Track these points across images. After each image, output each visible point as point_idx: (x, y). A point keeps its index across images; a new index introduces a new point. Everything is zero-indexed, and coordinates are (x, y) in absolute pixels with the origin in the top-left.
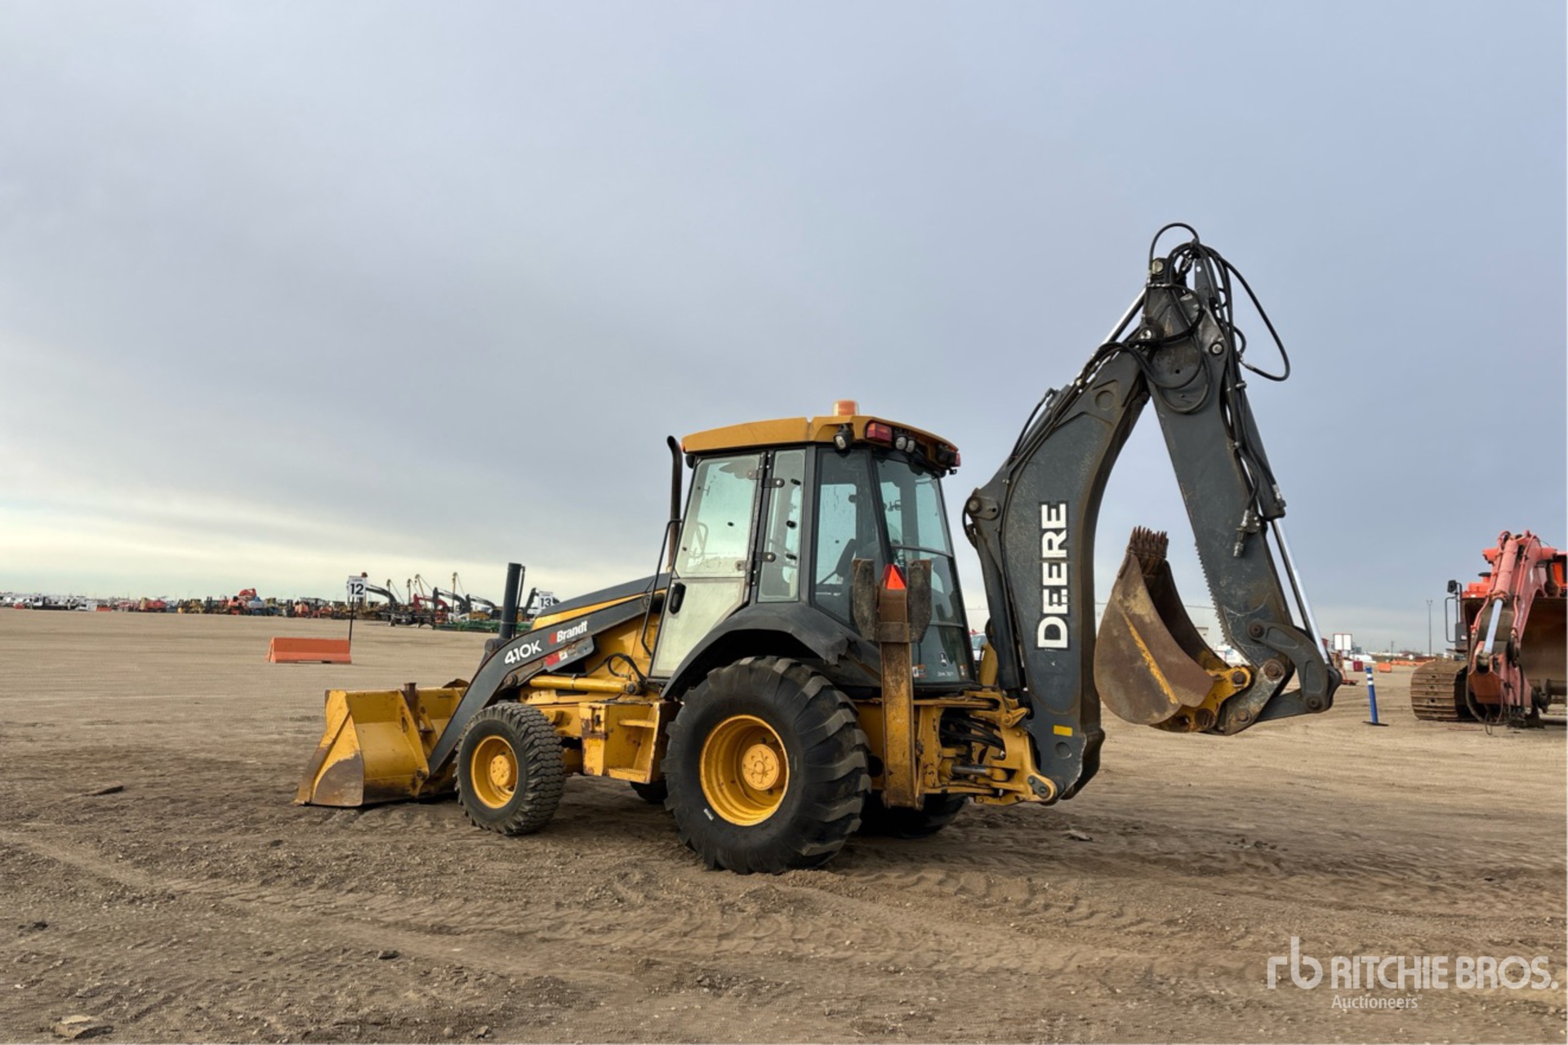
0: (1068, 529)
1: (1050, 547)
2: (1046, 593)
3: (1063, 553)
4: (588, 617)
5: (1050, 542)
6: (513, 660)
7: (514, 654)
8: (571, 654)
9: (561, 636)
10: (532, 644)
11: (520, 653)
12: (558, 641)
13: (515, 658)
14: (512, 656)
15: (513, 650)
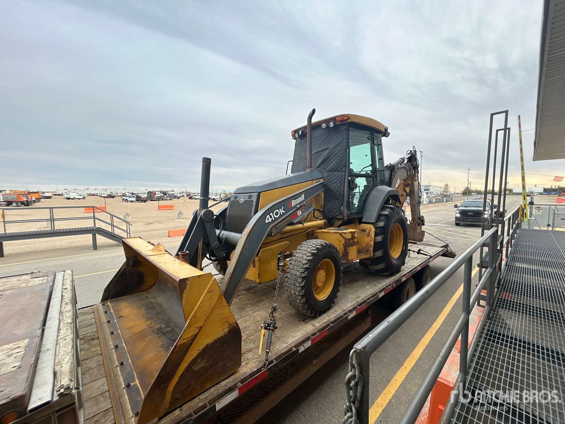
4: (304, 193)
6: (270, 220)
7: (271, 217)
8: (303, 212)
9: (294, 203)
10: (280, 209)
11: (274, 216)
12: (293, 206)
13: (271, 219)
14: (269, 218)
15: (269, 214)
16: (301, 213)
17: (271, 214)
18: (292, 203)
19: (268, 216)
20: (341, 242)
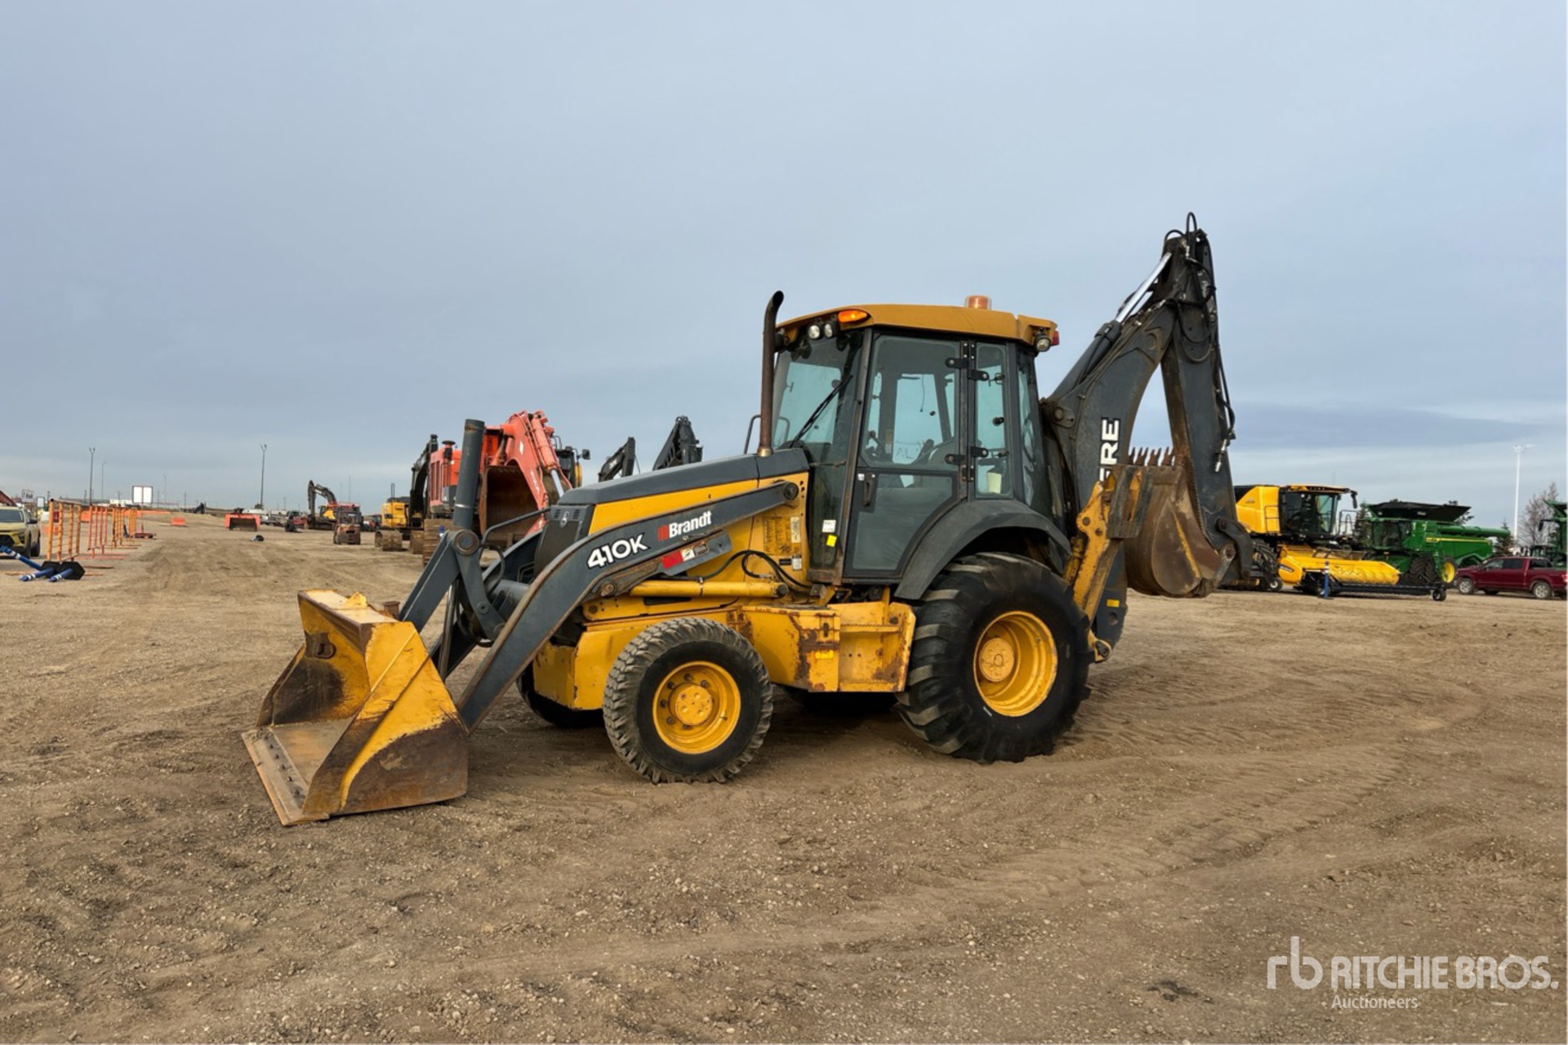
0: (1119, 441)
1: (1106, 456)
3: (1114, 461)
4: (712, 507)
5: (1107, 451)
6: (601, 561)
7: (604, 554)
8: (699, 553)
9: (675, 530)
10: (632, 540)
11: (612, 553)
12: (671, 535)
13: (605, 559)
14: (599, 556)
15: (600, 548)
16: (692, 555)
17: (606, 549)
18: (671, 530)
19: (597, 552)
20: (793, 636)
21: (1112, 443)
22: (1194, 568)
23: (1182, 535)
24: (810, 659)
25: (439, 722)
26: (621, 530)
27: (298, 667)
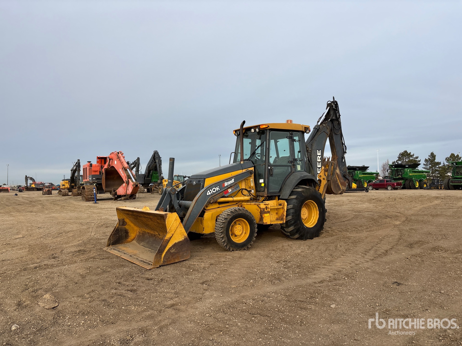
0: (321, 155)
2: (318, 168)
3: (320, 160)
5: (318, 158)
6: (210, 194)
7: (210, 192)
8: (232, 190)
9: (226, 184)
10: (216, 187)
11: (212, 191)
12: (225, 186)
13: (211, 193)
14: (209, 192)
15: (209, 190)
16: (231, 191)
17: (211, 190)
18: (225, 184)
19: (209, 191)
20: (258, 210)
21: (319, 156)
22: (341, 187)
23: (338, 179)
24: (263, 216)
25: (183, 238)
26: (214, 185)
27: (117, 229)
